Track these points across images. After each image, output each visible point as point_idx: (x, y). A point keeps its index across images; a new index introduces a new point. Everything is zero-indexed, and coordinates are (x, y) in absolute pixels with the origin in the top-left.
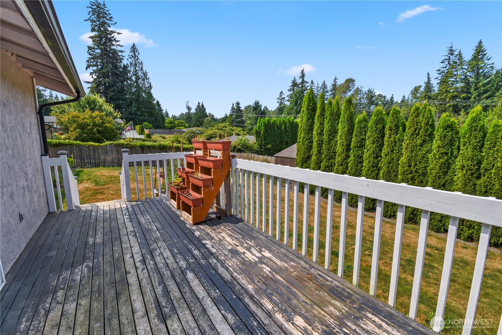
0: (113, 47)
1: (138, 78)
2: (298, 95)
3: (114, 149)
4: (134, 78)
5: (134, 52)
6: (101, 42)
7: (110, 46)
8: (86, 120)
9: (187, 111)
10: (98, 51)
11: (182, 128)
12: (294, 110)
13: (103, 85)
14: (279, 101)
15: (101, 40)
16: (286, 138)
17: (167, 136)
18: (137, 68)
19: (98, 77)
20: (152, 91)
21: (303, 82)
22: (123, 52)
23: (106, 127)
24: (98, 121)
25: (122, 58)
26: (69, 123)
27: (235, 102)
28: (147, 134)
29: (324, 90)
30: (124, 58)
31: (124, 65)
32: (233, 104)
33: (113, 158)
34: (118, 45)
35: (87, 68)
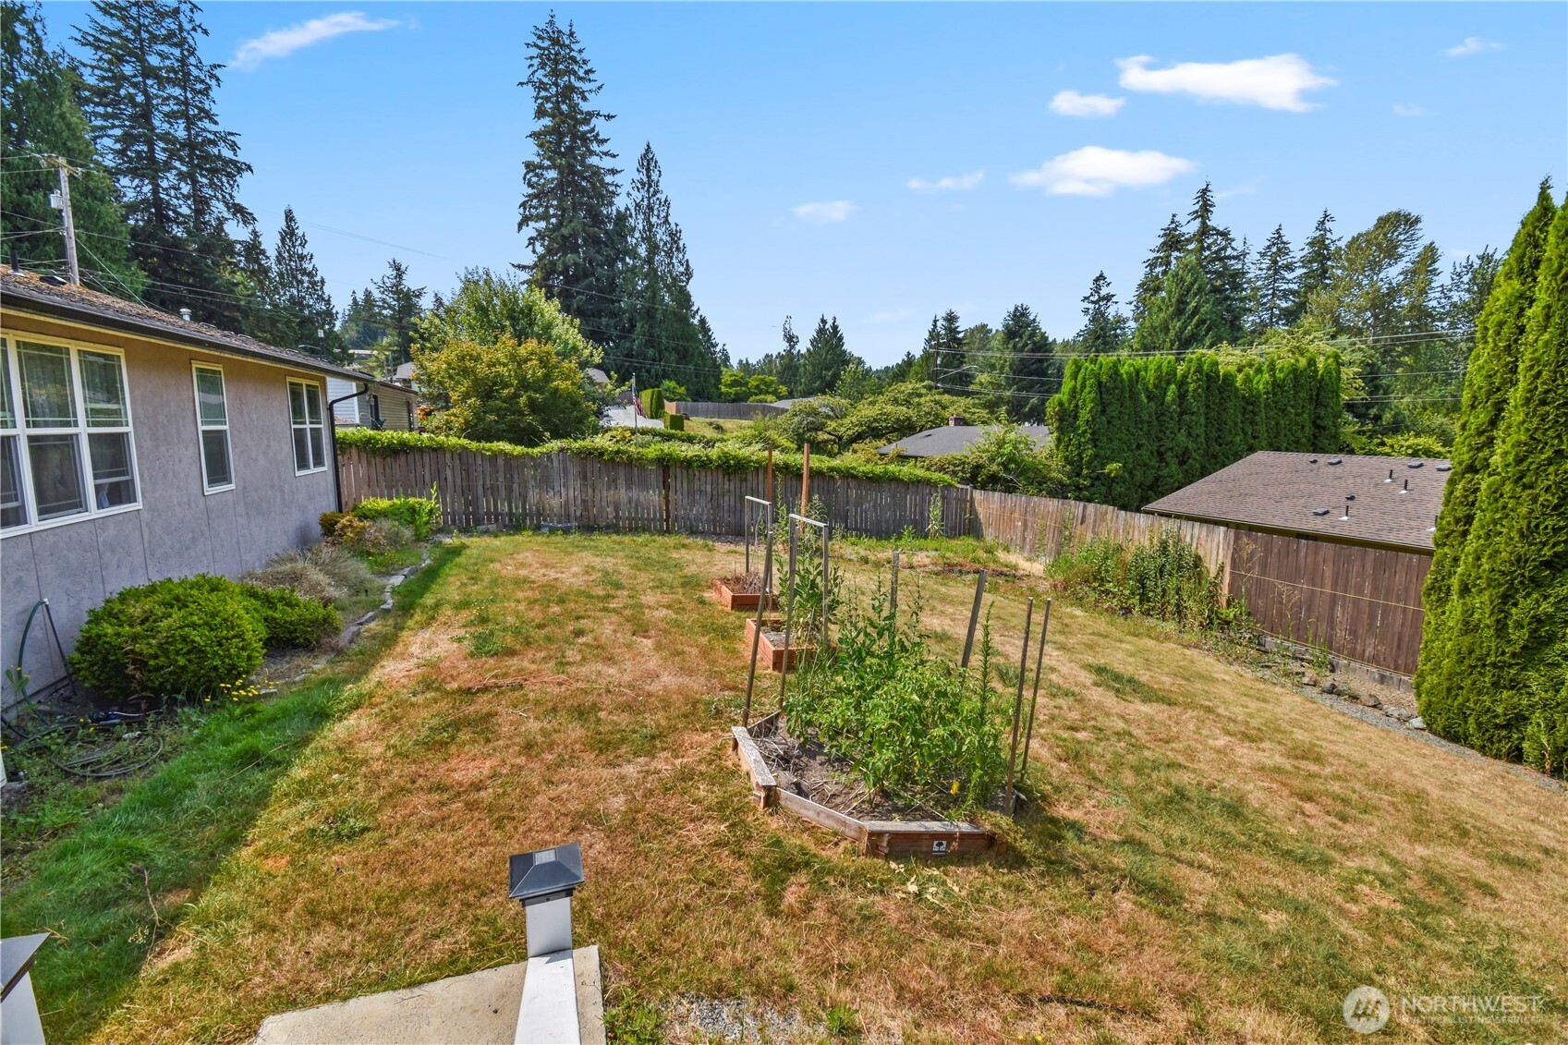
0: (593, 160)
1: (654, 249)
2: (1189, 279)
3: (574, 470)
4: (642, 251)
5: (648, 170)
6: (560, 146)
7: (584, 157)
8: (500, 369)
9: (785, 345)
10: (552, 174)
11: (770, 398)
12: (1172, 333)
13: (560, 274)
14: (1091, 306)
15: (559, 143)
16: (1182, 437)
17: (727, 424)
18: (654, 220)
19: (549, 251)
20: (692, 288)
21: (1205, 231)
22: (618, 172)
23: (556, 390)
24: (533, 370)
25: (613, 192)
26: (451, 377)
27: (942, 314)
28: (672, 417)
29: (1275, 262)
30: (619, 190)
31: (618, 211)
32: (935, 321)
33: (567, 502)
34: (606, 154)
35: (520, 226)
